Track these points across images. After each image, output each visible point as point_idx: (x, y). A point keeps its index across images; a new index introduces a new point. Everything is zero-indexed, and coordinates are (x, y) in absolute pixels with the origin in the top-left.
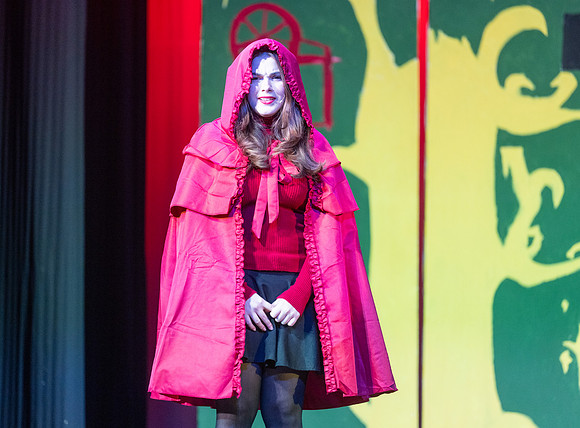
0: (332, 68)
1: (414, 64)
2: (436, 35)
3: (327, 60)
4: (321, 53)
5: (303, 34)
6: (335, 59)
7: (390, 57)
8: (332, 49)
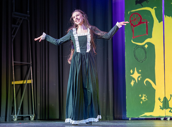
0: (148, 24)
1: (162, 22)
2: (166, 16)
3: (147, 23)
4: (146, 21)
5: (142, 18)
6: (148, 22)
7: (158, 21)
8: (147, 20)
